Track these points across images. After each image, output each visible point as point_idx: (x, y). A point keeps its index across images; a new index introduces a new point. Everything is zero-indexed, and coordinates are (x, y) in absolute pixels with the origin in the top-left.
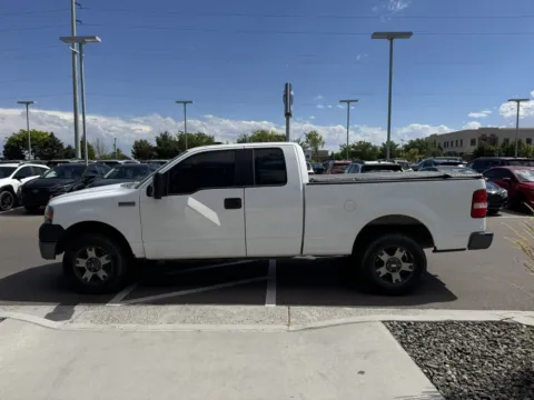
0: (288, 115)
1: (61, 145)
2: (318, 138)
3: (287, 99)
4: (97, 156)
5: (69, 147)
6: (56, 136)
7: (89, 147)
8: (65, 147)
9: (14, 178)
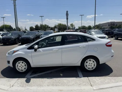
0: (67, 19)
1: (13, 28)
2: (73, 25)
3: (67, 14)
4: (21, 31)
5: (15, 29)
6: (11, 26)
7: (19, 28)
8: (14, 28)
9: (1, 36)
